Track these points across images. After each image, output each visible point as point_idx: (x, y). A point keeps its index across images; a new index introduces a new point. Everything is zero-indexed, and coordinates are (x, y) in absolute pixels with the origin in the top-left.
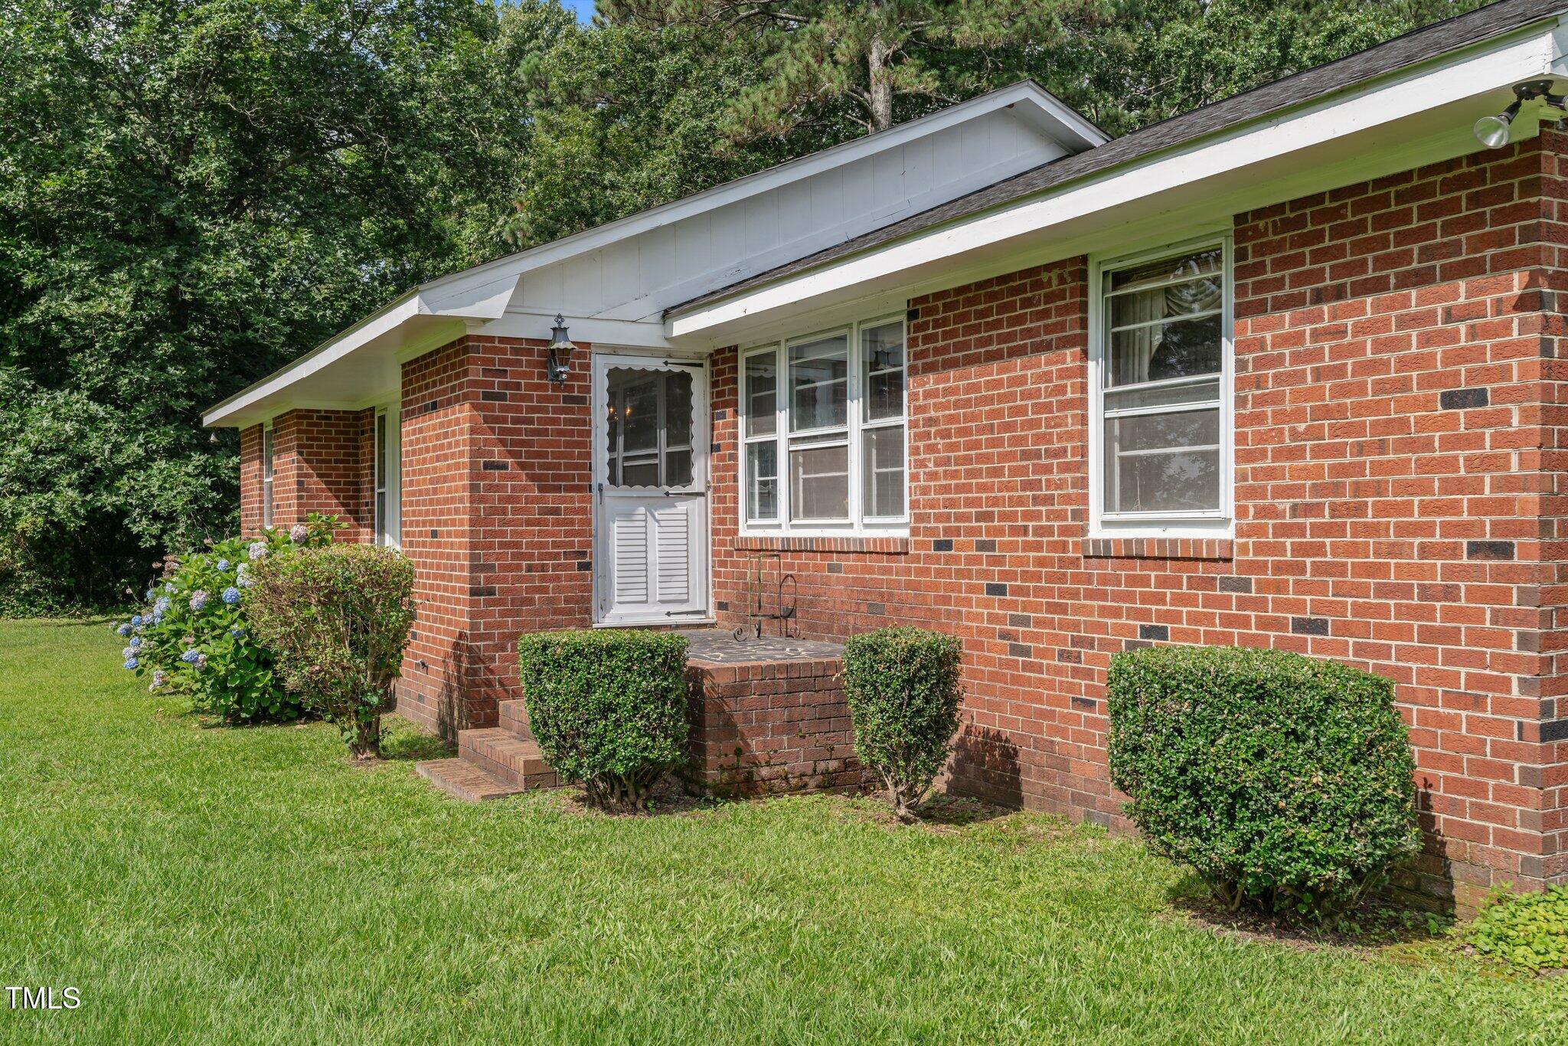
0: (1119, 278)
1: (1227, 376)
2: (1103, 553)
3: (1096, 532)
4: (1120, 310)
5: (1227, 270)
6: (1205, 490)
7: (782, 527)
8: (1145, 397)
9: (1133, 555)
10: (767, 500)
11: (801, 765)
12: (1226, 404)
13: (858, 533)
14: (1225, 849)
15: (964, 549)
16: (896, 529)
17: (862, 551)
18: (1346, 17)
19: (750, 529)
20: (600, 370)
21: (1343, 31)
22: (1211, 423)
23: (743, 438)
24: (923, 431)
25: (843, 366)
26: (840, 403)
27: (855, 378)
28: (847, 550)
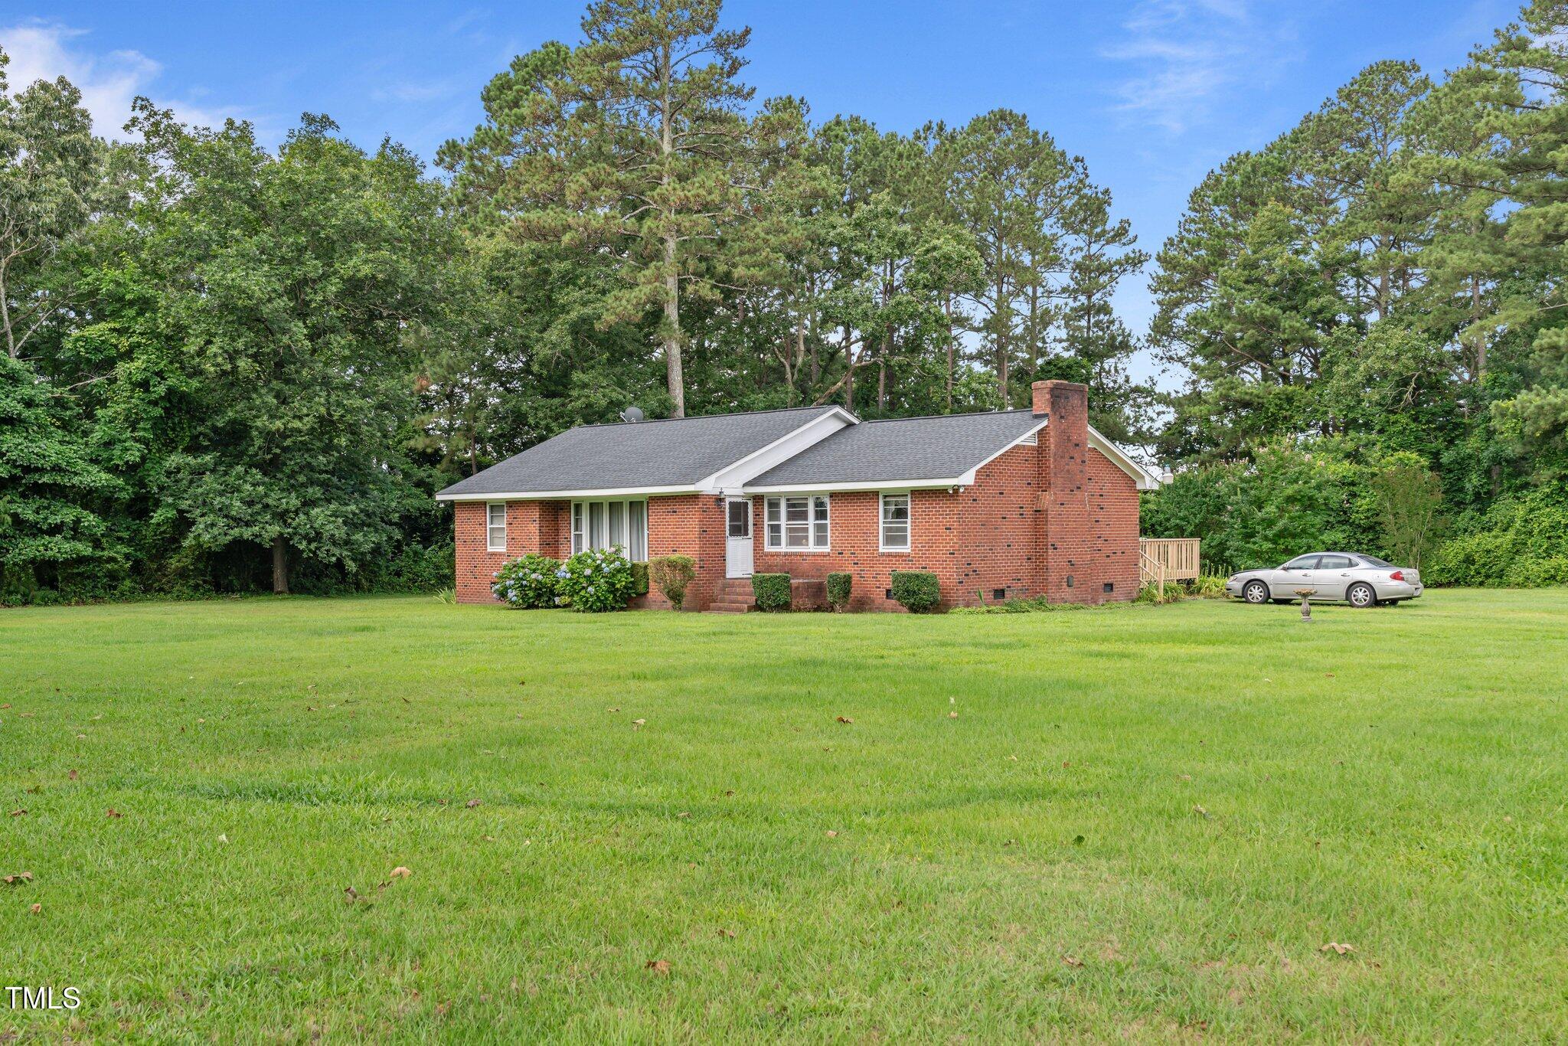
0: (885, 497)
1: (909, 520)
2: (883, 554)
3: (881, 550)
4: (886, 504)
5: (909, 500)
6: (905, 543)
7: (784, 548)
8: (891, 523)
9: (889, 555)
10: (775, 541)
11: (809, 606)
12: (909, 526)
13: (811, 550)
14: (912, 601)
15: (847, 554)
16: (826, 549)
17: (814, 555)
18: (935, 242)
19: (768, 548)
20: (728, 500)
21: (935, 248)
22: (905, 530)
23: (766, 523)
24: (834, 525)
25: (806, 505)
26: (804, 516)
27: (811, 510)
28: (808, 555)
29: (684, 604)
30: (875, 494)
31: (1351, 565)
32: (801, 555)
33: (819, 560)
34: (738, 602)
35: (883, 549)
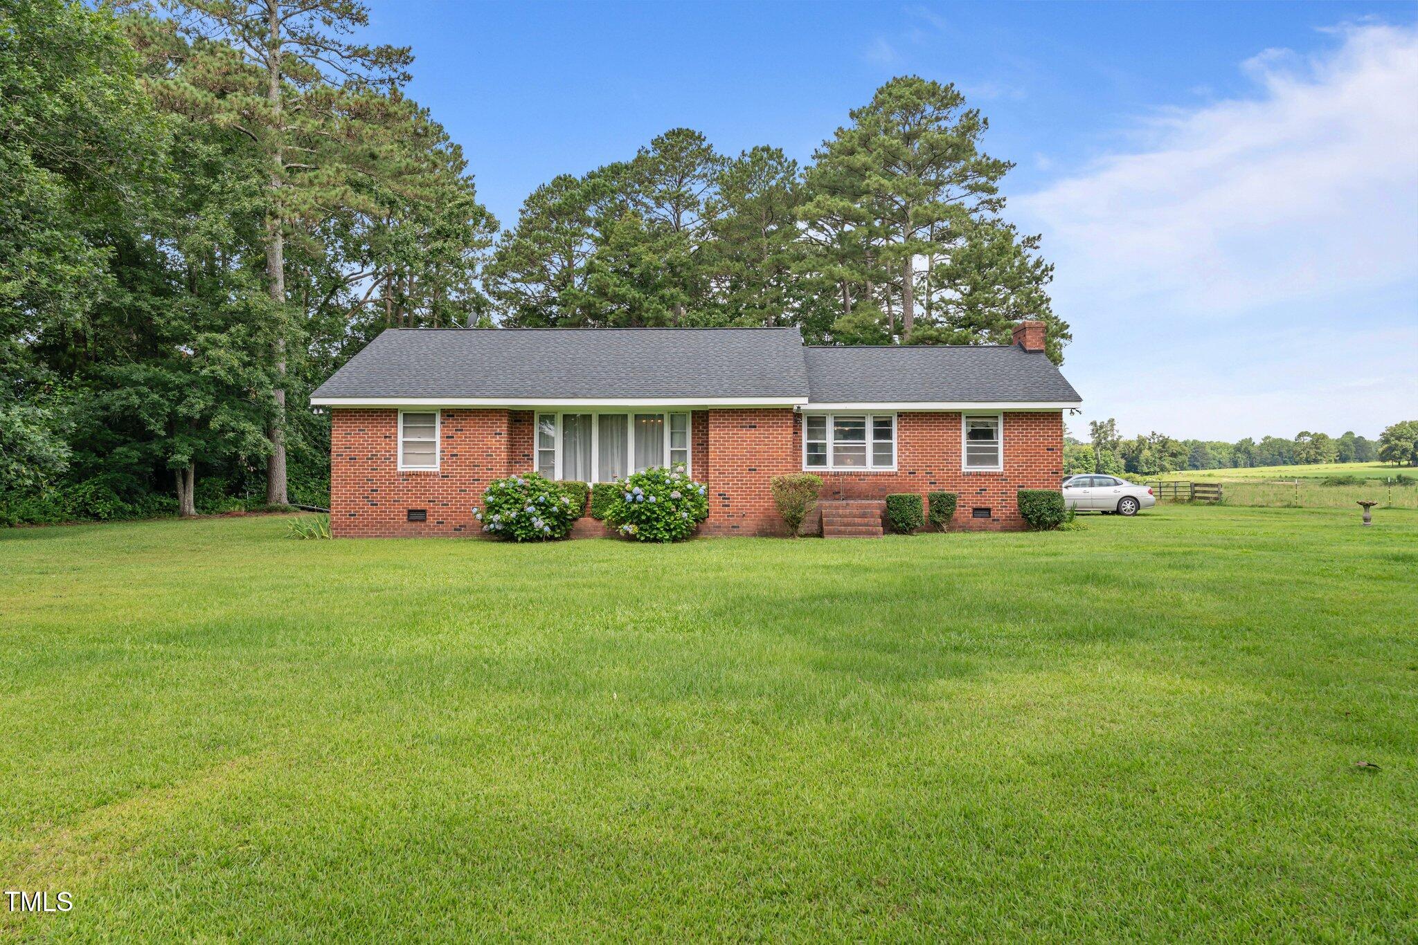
0: (967, 417)
1: (1000, 441)
2: (968, 474)
5: (1000, 421)
7: (830, 467)
9: (977, 475)
10: (817, 461)
12: (1000, 446)
13: (870, 470)
15: (920, 474)
16: (891, 469)
17: (875, 475)
19: (807, 468)
22: (996, 450)
23: (805, 441)
24: (903, 445)
25: (863, 424)
26: (860, 434)
27: (869, 428)
28: (867, 475)
29: (802, 530)
30: (955, 416)
31: (1117, 484)
32: (858, 475)
33: (883, 480)
34: (854, 525)
35: (965, 468)
